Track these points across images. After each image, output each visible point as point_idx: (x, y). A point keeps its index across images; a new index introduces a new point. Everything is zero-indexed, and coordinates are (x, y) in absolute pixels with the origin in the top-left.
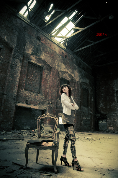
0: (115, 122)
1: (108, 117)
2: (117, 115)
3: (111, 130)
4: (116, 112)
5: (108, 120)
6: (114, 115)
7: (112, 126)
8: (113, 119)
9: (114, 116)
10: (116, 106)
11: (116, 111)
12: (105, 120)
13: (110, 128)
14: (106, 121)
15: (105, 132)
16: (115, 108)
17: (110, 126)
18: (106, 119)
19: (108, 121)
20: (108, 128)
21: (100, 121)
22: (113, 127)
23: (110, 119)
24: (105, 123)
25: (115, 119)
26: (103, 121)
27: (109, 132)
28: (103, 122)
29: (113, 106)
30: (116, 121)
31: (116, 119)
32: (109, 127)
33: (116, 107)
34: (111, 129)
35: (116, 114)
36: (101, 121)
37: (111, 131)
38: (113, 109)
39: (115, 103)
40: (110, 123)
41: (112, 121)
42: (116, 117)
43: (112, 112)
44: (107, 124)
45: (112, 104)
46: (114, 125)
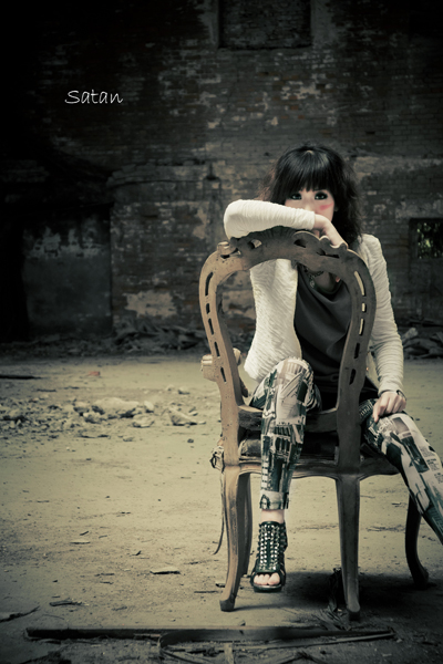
1: (120, 194)
2: (211, 178)
3: (147, 318)
4: (209, 147)
5: (127, 226)
6: (182, 172)
7: (158, 288)
8: (177, 213)
9: (183, 190)
10: (210, 89)
11: (202, 136)
12: (91, 225)
13: (139, 304)
14: (104, 238)
15: (108, 343)
16: (201, 109)
17: (145, 288)
18: (104, 212)
19: (121, 241)
20: (117, 304)
21: (38, 235)
22: (166, 297)
23: (149, 216)
24: (91, 251)
25: (189, 217)
26: (65, 241)
27: (146, 343)
28: (74, 249)
29: (175, 86)
30: (199, 232)
31: (201, 215)
32: (136, 290)
33: (205, 98)
34: (152, 312)
35: (205, 169)
36: (51, 240)
37: (161, 334)
38: (176, 112)
39: (195, 53)
40: (141, 260)
41: (164, 231)
42: (204, 198)
43: (168, 149)
44: (115, 270)
45: (171, 62)
46: (181, 271)
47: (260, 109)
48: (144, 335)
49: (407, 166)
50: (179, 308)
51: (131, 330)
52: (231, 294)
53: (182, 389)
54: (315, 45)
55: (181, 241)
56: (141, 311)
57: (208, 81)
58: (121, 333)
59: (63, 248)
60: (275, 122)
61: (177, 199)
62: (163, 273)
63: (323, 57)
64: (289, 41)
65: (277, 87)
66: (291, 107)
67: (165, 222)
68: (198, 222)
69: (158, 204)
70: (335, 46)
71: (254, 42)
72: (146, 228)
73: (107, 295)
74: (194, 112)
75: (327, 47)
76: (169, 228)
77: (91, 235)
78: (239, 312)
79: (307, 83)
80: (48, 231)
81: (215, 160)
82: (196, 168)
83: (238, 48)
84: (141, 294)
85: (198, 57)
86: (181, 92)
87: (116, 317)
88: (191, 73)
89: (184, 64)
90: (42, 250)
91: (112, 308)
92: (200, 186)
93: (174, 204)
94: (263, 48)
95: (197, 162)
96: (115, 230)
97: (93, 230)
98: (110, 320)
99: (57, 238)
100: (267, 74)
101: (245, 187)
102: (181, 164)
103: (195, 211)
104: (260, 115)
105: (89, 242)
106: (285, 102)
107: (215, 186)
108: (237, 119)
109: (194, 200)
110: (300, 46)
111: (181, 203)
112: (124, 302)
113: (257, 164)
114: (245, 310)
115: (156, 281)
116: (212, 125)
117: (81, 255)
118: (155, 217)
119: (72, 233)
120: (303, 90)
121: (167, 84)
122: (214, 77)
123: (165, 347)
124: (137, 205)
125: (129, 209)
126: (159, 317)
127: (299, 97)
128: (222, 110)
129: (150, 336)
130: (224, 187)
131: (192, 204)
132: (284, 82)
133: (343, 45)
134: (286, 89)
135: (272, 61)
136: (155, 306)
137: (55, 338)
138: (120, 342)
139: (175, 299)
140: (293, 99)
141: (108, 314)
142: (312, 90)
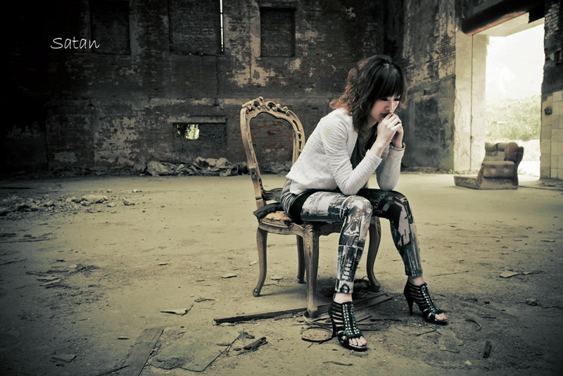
0: (82, 131)
1: (50, 111)
2: (91, 105)
3: (64, 163)
4: (89, 93)
5: (53, 125)
6: (77, 103)
7: (69, 150)
8: (76, 119)
9: (79, 110)
10: (88, 69)
11: (86, 88)
12: (36, 124)
13: (60, 157)
14: (43, 129)
16: (85, 77)
17: (63, 150)
18: (42, 119)
19: (51, 131)
20: (50, 157)
21: (11, 128)
22: (73, 154)
23: (63, 120)
24: (36, 135)
25: (82, 121)
26: (23, 131)
27: (68, 173)
28: (28, 134)
29: (73, 67)
30: (86, 127)
31: (87, 120)
32: (59, 151)
33: (87, 73)
34: (67, 160)
35: (88, 101)
36: (17, 131)
38: (74, 78)
39: (81, 54)
40: (60, 139)
41: (70, 127)
42: (88, 113)
43: (71, 93)
44: (49, 143)
45: (71, 57)
46: (78, 143)
47: (111, 78)
48: (66, 170)
49: (171, 103)
50: (79, 159)
51: (60, 168)
52: (101, 152)
53: (109, 190)
54: (133, 54)
55: (78, 131)
56: (61, 160)
57: (88, 66)
58: (55, 169)
59: (23, 134)
60: (117, 83)
61: (76, 113)
62: (71, 144)
63: (136, 59)
64: (121, 52)
65: (118, 70)
66: (124, 78)
67: (71, 123)
68: (86, 123)
69: (67, 116)
70: (140, 55)
71: (107, 52)
72: (62, 125)
73: (45, 153)
74: (82, 78)
75: (137, 55)
76: (73, 126)
77: (36, 128)
78: (105, 160)
79: (130, 69)
80: (15, 126)
81: (92, 98)
82: (84, 101)
83: (100, 53)
84: (61, 153)
85: (83, 56)
86: (76, 70)
87: (50, 163)
88: (80, 62)
89: (77, 58)
90: (13, 135)
91: (48, 159)
92: (86, 108)
93: (74, 116)
94: (110, 54)
95: (84, 98)
96: (48, 126)
97: (37, 126)
98: (47, 164)
99: (20, 130)
100: (113, 64)
101: (106, 109)
102: (77, 99)
103: (84, 119)
104: (110, 80)
105: (36, 131)
106: (121, 76)
107: (93, 108)
108: (101, 82)
109: (84, 114)
110: (126, 54)
111: (78, 115)
112: (54, 156)
113: (110, 100)
114: (107, 159)
115: (68, 147)
116: (90, 84)
117: (32, 137)
118: (66, 121)
119: (27, 127)
120: (128, 72)
121: (69, 66)
122: (90, 64)
123: (77, 174)
124: (58, 116)
125: (54, 117)
126: (69, 162)
127: (127, 74)
128: (94, 78)
129: (69, 170)
130: (97, 109)
131: (83, 116)
132: (120, 68)
133: (144, 55)
134: (121, 71)
135: (115, 59)
136: (68, 158)
137: (24, 172)
138: (55, 173)
139: (77, 155)
140: (124, 75)
141: (46, 162)
142: (132, 72)
